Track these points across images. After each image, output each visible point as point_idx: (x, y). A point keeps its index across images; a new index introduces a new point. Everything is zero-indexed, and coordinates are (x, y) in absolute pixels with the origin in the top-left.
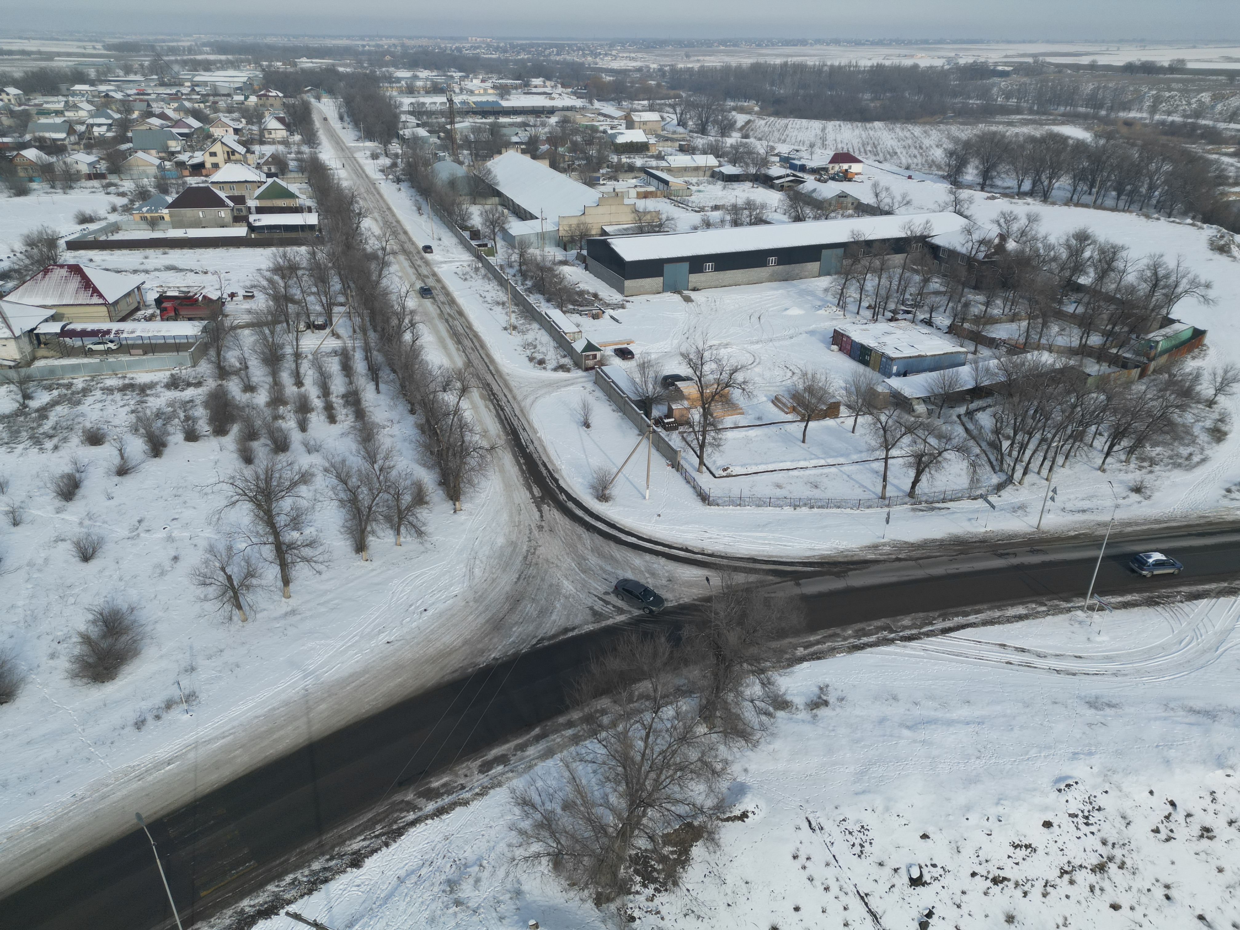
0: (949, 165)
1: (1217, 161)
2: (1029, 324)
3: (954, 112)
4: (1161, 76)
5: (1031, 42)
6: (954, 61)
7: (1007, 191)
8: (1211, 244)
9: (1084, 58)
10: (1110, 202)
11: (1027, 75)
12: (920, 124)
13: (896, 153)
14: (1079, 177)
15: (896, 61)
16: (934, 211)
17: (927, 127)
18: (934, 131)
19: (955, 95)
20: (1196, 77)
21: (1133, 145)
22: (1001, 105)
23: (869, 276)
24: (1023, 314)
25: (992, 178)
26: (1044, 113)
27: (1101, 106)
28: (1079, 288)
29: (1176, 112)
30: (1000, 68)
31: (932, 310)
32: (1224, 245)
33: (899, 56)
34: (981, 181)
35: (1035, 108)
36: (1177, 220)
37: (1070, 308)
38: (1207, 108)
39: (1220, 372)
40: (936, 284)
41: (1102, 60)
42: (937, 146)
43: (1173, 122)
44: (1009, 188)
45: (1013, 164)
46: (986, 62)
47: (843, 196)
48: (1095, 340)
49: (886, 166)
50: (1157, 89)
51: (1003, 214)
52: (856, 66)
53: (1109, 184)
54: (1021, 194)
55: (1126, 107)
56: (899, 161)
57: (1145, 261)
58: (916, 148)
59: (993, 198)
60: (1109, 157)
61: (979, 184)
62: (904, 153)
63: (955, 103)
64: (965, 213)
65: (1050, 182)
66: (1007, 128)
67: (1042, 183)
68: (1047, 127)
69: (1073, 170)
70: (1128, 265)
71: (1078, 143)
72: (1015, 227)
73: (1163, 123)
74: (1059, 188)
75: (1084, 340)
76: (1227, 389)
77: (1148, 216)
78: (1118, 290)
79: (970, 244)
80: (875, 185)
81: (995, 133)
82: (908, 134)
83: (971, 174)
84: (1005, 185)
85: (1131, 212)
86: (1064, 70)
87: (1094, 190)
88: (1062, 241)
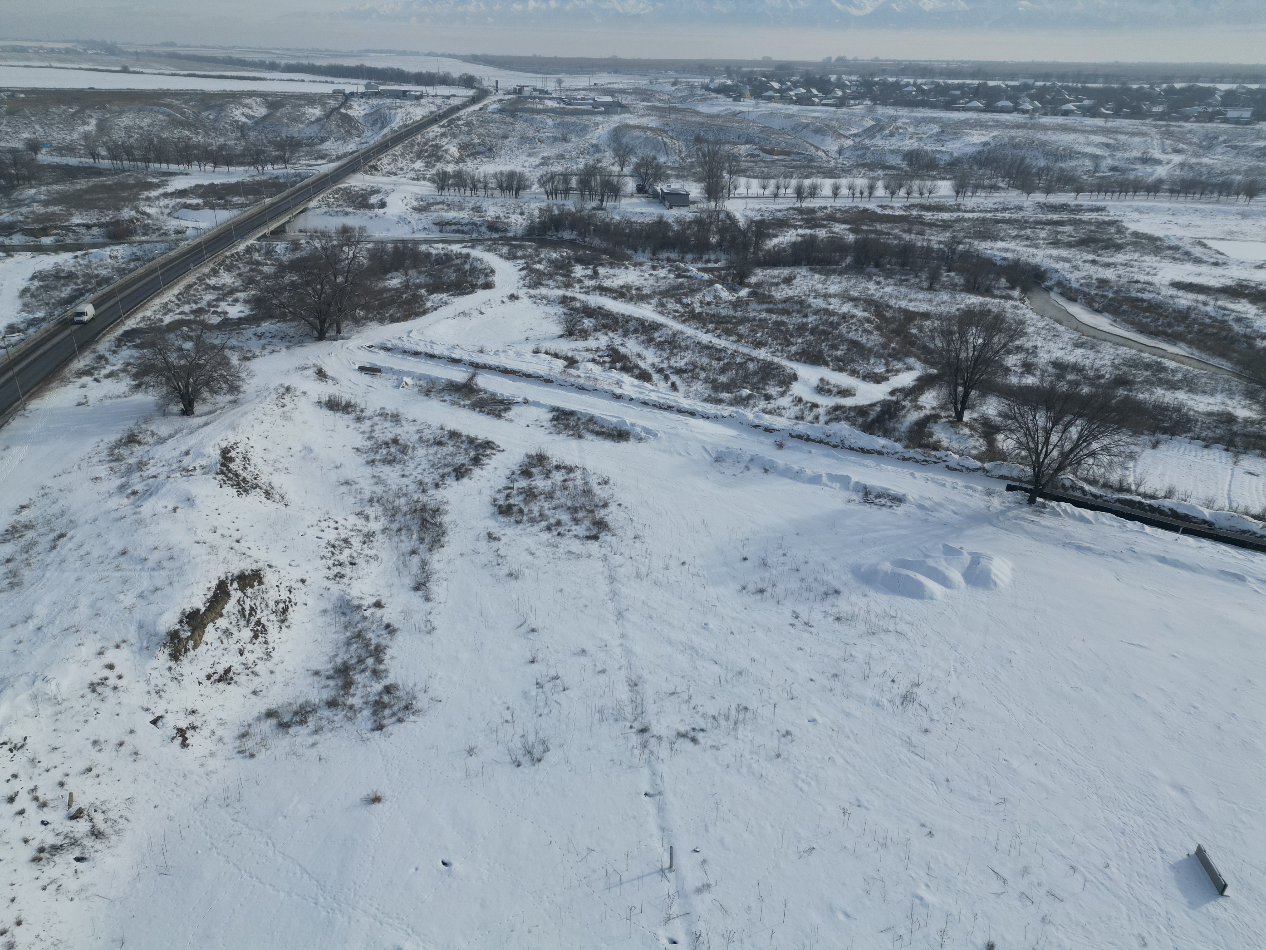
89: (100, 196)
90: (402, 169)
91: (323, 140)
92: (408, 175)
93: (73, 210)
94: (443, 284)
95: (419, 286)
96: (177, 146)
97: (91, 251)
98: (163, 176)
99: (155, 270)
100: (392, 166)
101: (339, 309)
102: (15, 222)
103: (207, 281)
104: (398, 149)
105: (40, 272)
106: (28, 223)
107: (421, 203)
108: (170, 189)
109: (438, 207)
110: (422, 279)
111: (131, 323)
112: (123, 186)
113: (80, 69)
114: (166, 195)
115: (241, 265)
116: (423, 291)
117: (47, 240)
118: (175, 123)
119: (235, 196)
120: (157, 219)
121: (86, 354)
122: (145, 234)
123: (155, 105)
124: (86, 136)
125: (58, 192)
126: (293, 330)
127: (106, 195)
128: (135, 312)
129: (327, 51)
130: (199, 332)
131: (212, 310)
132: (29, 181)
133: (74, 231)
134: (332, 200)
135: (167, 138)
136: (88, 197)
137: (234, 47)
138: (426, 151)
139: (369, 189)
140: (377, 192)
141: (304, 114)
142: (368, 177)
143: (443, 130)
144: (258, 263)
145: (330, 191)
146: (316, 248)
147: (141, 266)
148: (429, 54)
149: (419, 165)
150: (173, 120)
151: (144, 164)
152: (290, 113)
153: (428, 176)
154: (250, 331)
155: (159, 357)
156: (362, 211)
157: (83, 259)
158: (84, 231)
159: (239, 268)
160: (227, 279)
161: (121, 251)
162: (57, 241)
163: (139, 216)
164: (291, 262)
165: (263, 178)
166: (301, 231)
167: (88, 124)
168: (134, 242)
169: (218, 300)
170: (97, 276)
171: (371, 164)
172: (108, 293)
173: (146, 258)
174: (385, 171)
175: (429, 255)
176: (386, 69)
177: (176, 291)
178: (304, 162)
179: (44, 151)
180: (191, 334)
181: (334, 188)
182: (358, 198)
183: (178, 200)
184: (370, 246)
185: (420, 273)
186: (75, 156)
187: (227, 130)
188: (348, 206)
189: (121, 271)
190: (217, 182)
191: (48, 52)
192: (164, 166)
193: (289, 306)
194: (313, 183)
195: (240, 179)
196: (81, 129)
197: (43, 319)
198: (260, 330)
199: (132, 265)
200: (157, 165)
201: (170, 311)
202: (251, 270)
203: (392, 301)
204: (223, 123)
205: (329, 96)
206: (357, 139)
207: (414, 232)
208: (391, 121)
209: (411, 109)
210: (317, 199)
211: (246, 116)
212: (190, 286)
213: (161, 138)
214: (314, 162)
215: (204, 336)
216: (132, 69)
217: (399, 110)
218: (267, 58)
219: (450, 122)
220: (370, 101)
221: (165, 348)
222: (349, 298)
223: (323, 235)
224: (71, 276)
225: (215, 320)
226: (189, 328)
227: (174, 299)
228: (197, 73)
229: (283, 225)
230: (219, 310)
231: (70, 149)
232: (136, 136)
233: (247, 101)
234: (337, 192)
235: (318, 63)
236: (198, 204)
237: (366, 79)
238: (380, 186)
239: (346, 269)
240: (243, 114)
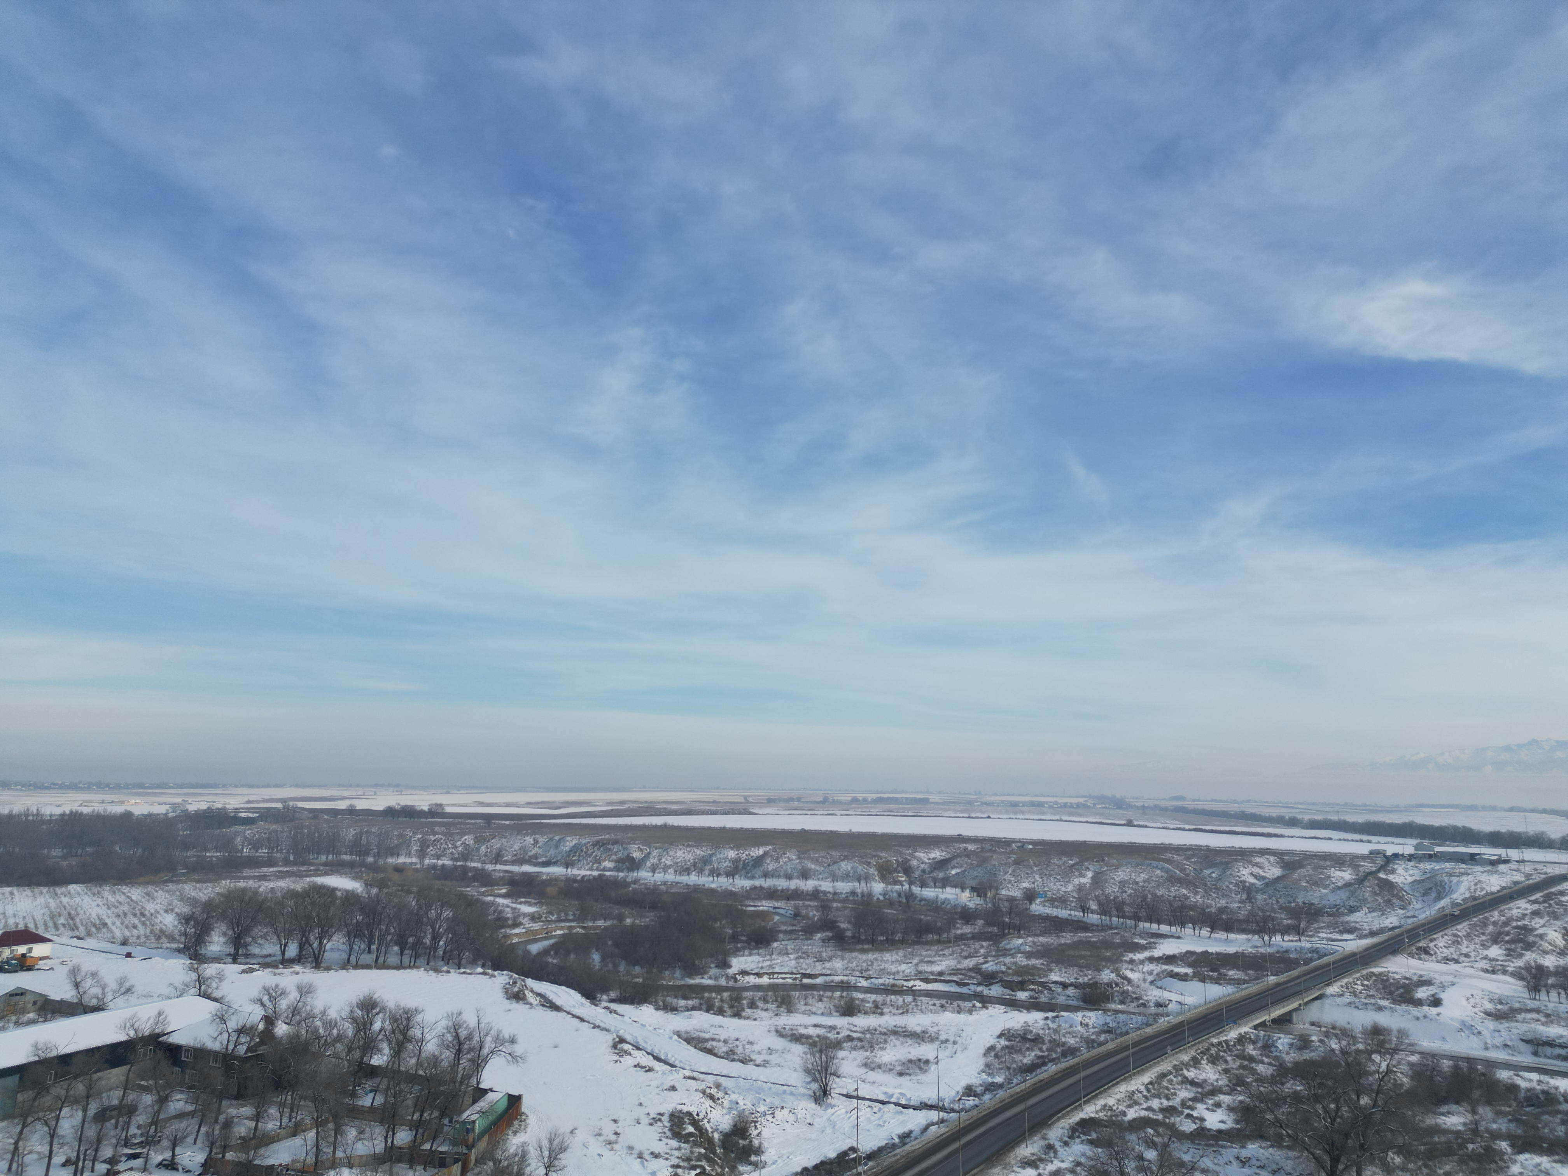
0: (185, 934)
1: (493, 903)
2: (317, 1133)
3: (186, 868)
4: (423, 820)
5: (276, 786)
6: (182, 808)
7: (268, 960)
8: (506, 993)
9: (340, 802)
10: (393, 959)
11: (277, 822)
12: (140, 884)
13: (105, 925)
14: (354, 933)
15: (99, 808)
16: (169, 998)
17: (150, 888)
18: (161, 892)
19: (187, 848)
20: (456, 821)
21: (409, 892)
22: (248, 857)
23: (65, 1111)
24: (308, 1121)
25: (246, 946)
26: (304, 864)
27: (367, 853)
28: (373, 1072)
29: (444, 855)
30: (243, 815)
31: (175, 1143)
32: (518, 992)
33: (103, 802)
34: (232, 951)
35: (292, 858)
36: (468, 971)
37: (366, 1101)
38: (473, 850)
39: (545, 1143)
40: (179, 1103)
41: (360, 805)
42: (166, 911)
43: (443, 865)
44: (270, 955)
45: (272, 925)
46: (224, 809)
47: (20, 993)
48: (403, 1137)
49: (90, 943)
50: (421, 833)
51: (266, 990)
52: (38, 814)
53: (389, 938)
54: (286, 962)
55: (394, 852)
56: (109, 935)
57: (443, 1023)
58: (135, 915)
59: (251, 971)
60: (384, 908)
61: (229, 955)
62: (118, 923)
63: (187, 857)
64: (214, 995)
65: (321, 943)
66: (259, 883)
67: (311, 946)
68: (308, 879)
69: (346, 925)
70: (426, 1031)
71: (347, 895)
72: (283, 1004)
73: (434, 867)
74: (332, 949)
75: (389, 1140)
76: (556, 1162)
77: (437, 970)
78: (419, 1064)
79: (226, 1035)
80: (74, 971)
81: (244, 890)
82: (122, 898)
83: (217, 943)
84: (265, 952)
85: (418, 968)
86: (320, 815)
87: (374, 947)
88: (345, 1014)
89: (1083, 953)
90: (1467, 955)
91: (1352, 910)
92: (1477, 965)
93: (1053, 966)
94: (1543, 1139)
95: (1496, 1136)
96: (1171, 905)
97: (1062, 1013)
98: (1152, 938)
99: (1126, 1048)
100: (1452, 950)
101: (1362, 1146)
102: (997, 972)
103: (1185, 1072)
104: (1462, 928)
105: (1009, 1030)
106: (1009, 975)
107: (1499, 1007)
108: (1157, 953)
109: (1529, 1016)
110: (1501, 1125)
111: (1090, 1111)
112: (1107, 945)
113: (1087, 822)
114: (1151, 959)
115: (1229, 1058)
116: (1504, 1145)
117: (1022, 995)
118: (1173, 880)
119: (1232, 968)
120: (1138, 986)
121: (1035, 1138)
122: (1122, 1002)
123: (1154, 859)
124: (1080, 888)
125: (1042, 945)
126: (1290, 1163)
127: (1088, 953)
128: (1096, 1097)
129: (1366, 805)
130: (1166, 1140)
131: (1186, 1111)
132: (1019, 930)
133: (1050, 989)
134: (1360, 988)
135: (1162, 896)
136: (1071, 952)
137: (1248, 801)
138: (1508, 934)
139: (1415, 978)
140: (1428, 983)
141: (1329, 877)
142: (1414, 962)
143: (1535, 907)
144: (1251, 1059)
145: (1358, 975)
146: (1333, 1050)
147: (1112, 1040)
148: (1511, 809)
149: (1495, 951)
150: (1172, 877)
151: (1133, 922)
152: (1310, 876)
153: (1510, 969)
154: (1231, 1151)
155: (1115, 1163)
156: (1404, 1007)
157: (1053, 1022)
158: (1059, 990)
159: (1226, 1061)
160: (1209, 1073)
161: (1093, 1018)
162: (1031, 997)
163: (1119, 980)
164: (1296, 1064)
165: (1269, 950)
166: (1313, 1024)
167: (1084, 876)
168: (1109, 1010)
169: (1194, 1099)
170: (1064, 1044)
171: (1421, 944)
172: (1071, 1067)
173: (1119, 1031)
174: (1440, 956)
175: (1513, 1088)
176: (1445, 827)
177: (1146, 1078)
178: (1324, 935)
179: (1038, 901)
180: (1156, 1139)
181: (1364, 972)
182: (1397, 989)
183: (1164, 967)
184: (1414, 1058)
185: (1498, 1113)
186: (1066, 908)
187: (1231, 890)
188: (1383, 998)
189: (1090, 1043)
190: (1213, 949)
191: (1061, 807)
192: (1154, 926)
193: (1287, 1126)
194: (1334, 963)
195: (1240, 950)
196: (1076, 881)
197: (1001, 1086)
198: (1244, 1153)
199: (1102, 1038)
200: (1147, 925)
201: (1136, 1103)
202: (1242, 1067)
203: (1448, 1151)
204: (1226, 883)
205: (1364, 858)
206: (1401, 911)
207: (1486, 1049)
208: (1452, 892)
209: (1484, 878)
210: (1339, 983)
211: (1255, 877)
212: (1163, 1076)
213: (1156, 895)
214: (1338, 936)
215: (1172, 1146)
216: (1136, 823)
217: (1464, 878)
218: (1287, 813)
219: (1547, 898)
220: (1422, 865)
221: (1123, 1152)
222: (1377, 1132)
223: (1344, 1033)
224: (1037, 1040)
225: (1188, 1127)
226: (1155, 1131)
227: (1142, 1088)
228: (1204, 827)
229: (1290, 1013)
230: (1195, 1114)
231: (1060, 901)
232: (1129, 891)
233: (1258, 860)
234: (1367, 977)
235: (1351, 819)
236: (1186, 974)
237: (1416, 838)
238: (1432, 975)
239: (1375, 1087)
240: (1252, 874)
